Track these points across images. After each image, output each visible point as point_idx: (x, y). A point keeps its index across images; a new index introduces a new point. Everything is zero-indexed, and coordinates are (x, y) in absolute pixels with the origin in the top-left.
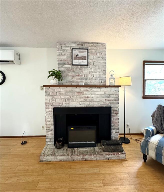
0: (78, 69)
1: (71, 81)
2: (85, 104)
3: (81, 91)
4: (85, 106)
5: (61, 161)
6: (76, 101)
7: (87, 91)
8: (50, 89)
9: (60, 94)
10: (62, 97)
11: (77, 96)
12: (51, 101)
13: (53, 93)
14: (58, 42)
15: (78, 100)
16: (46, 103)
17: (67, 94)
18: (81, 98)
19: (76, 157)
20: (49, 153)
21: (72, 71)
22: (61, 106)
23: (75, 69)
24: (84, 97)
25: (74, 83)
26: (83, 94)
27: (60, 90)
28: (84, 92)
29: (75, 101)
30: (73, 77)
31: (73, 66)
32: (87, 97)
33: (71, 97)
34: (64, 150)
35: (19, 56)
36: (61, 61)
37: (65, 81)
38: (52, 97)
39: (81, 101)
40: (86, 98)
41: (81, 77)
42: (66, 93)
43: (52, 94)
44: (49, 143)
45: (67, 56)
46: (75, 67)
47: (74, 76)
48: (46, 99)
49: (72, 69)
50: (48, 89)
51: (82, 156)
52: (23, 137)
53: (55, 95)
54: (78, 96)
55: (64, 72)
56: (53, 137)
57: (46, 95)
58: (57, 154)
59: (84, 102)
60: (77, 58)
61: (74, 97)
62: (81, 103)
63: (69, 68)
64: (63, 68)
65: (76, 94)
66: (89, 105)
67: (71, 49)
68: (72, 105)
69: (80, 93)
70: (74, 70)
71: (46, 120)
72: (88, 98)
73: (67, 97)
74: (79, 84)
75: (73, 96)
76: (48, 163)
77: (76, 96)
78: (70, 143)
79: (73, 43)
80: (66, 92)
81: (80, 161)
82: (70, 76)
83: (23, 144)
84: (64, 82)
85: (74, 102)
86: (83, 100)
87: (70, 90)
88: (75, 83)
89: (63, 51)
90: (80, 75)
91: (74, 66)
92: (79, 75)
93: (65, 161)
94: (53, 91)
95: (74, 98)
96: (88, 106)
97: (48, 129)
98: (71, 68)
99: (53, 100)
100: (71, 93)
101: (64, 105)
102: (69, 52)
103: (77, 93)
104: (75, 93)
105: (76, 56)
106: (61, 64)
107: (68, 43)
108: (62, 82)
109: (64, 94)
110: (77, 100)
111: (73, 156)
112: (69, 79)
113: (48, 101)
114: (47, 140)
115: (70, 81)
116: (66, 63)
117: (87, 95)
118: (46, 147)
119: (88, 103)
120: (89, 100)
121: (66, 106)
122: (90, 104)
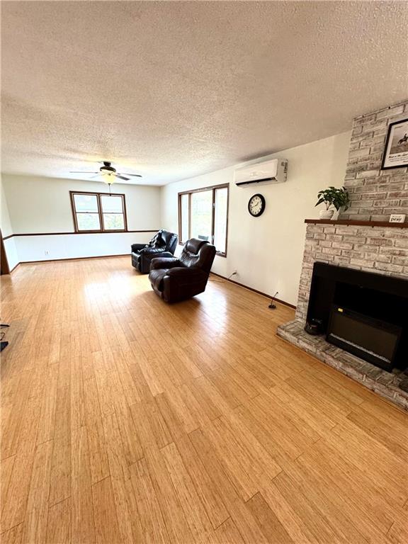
0: (398, 178)
1: (372, 209)
2: (388, 269)
3: (383, 236)
4: (389, 274)
5: (303, 349)
6: (366, 258)
7: (404, 237)
8: (315, 228)
9: (332, 238)
10: (335, 244)
11: (371, 248)
12: (313, 249)
13: (319, 234)
14: (355, 119)
15: (371, 257)
16: (305, 252)
17: (347, 240)
18: (380, 252)
19: (331, 359)
20: (292, 330)
21: (378, 185)
22: (330, 263)
23: (388, 178)
24: (389, 251)
25: (377, 216)
26: (389, 244)
27: (333, 230)
28: (391, 239)
29: (362, 256)
30: (378, 201)
31: (384, 171)
32: (397, 253)
33: (355, 248)
34: (316, 339)
35: (285, 166)
36: (354, 163)
37: (356, 210)
38: (316, 243)
39: (377, 259)
40: (395, 254)
41: (403, 200)
42: (345, 238)
43: (317, 237)
44: (299, 320)
45: (372, 148)
46: (389, 172)
47: (381, 198)
48: (306, 246)
49: (380, 178)
50: (312, 227)
51: (341, 364)
52: (273, 298)
53: (323, 240)
54: (374, 248)
55: (358, 189)
56: (306, 312)
57: (308, 238)
58: (300, 337)
59: (387, 263)
60: (402, 148)
61: (362, 248)
62: (377, 264)
63: (373, 178)
64: (356, 181)
65: (368, 242)
66: (402, 274)
67: (389, 124)
68: (353, 265)
69: (378, 242)
70: (384, 182)
71: (301, 281)
72: (400, 254)
73: (347, 246)
74: (389, 218)
75: (359, 246)
76: (285, 341)
77: (366, 247)
78: (332, 335)
79: (398, 105)
80: (347, 236)
81: (335, 368)
82: (373, 197)
83: (270, 307)
84: (353, 212)
85: (360, 258)
86: (386, 258)
87: (356, 231)
88: (382, 216)
89: (364, 138)
90: (403, 192)
91: (387, 171)
92: (396, 195)
93: (309, 353)
94: (319, 231)
95: (361, 251)
96: (396, 275)
97: (301, 297)
98: (377, 178)
99: (318, 249)
100: (356, 239)
101: (337, 261)
102: (380, 135)
103: (371, 239)
104: (366, 239)
105: (401, 141)
106: (353, 172)
107: (382, 110)
108: (347, 212)
109: (341, 239)
110: (369, 255)
111: (324, 354)
112: (367, 205)
113: (308, 249)
114: (297, 314)
115: (368, 211)
116: (367, 166)
117: (399, 247)
118: (292, 322)
119: (400, 269)
120: (403, 261)
121: (341, 265)
122: (403, 272)
